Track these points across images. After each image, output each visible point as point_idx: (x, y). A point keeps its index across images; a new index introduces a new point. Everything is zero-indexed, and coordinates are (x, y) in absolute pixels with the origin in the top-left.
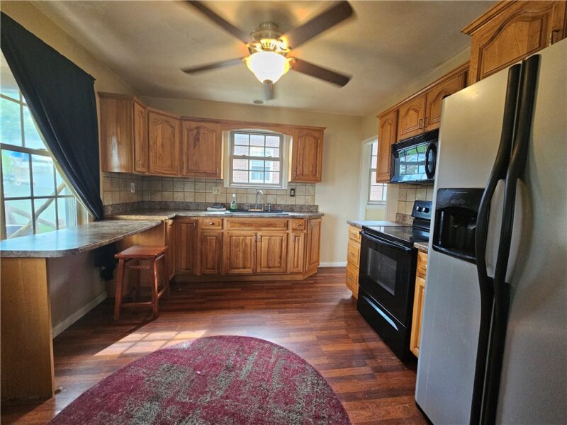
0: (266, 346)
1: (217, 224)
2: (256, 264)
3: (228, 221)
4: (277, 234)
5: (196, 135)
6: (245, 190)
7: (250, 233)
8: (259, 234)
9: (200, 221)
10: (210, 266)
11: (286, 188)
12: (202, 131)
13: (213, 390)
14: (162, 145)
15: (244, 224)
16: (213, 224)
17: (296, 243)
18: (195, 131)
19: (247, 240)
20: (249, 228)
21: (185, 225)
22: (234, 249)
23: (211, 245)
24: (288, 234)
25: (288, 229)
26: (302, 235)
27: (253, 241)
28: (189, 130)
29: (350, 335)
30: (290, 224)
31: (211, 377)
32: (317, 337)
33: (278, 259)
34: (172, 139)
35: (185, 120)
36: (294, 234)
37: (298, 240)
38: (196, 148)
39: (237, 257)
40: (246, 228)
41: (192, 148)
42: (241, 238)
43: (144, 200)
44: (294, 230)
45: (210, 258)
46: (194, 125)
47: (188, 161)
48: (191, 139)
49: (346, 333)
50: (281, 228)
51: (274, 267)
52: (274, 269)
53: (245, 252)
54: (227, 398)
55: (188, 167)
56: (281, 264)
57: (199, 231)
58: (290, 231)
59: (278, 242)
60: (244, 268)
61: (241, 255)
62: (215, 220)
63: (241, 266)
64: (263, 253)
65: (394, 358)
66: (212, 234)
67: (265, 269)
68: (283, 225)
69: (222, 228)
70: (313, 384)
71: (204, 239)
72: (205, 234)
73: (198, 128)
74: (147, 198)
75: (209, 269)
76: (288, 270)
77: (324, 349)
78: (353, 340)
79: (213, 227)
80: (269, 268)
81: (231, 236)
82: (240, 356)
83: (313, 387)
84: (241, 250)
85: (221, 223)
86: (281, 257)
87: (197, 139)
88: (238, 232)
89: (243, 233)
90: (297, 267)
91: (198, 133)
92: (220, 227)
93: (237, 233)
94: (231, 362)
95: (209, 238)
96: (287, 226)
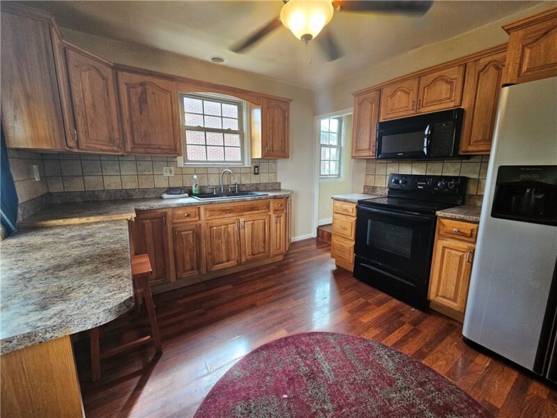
0: (318, 337)
1: (193, 214)
2: (240, 254)
3: (206, 210)
4: (259, 218)
5: (142, 93)
6: (204, 170)
7: (232, 220)
8: (242, 220)
9: (170, 213)
10: (188, 267)
11: (250, 166)
12: (150, 90)
13: (318, 407)
14: (94, 105)
15: (225, 211)
16: (188, 216)
17: (278, 225)
18: (140, 89)
19: (229, 230)
20: (231, 215)
21: (148, 221)
22: (216, 241)
23: (187, 241)
24: (270, 215)
25: (269, 211)
26: (283, 215)
27: (236, 228)
28: (130, 86)
29: (370, 301)
30: (271, 205)
31: (303, 394)
32: (349, 312)
33: (262, 244)
34: (106, 97)
35: (122, 70)
36: (276, 215)
37: (280, 220)
38: (144, 113)
39: (219, 249)
40: (226, 216)
41: (137, 113)
42: (222, 227)
43: (51, 191)
44: (275, 211)
45: (187, 258)
46: (136, 78)
47: (132, 132)
48: (135, 100)
49: (365, 300)
50: (264, 211)
51: (259, 253)
52: (259, 255)
53: (228, 243)
54: (341, 408)
55: (133, 141)
56: (265, 248)
57: (169, 226)
58: (271, 213)
59: (262, 225)
60: (228, 261)
61: (224, 247)
62: (190, 210)
63: (224, 259)
64: (247, 241)
65: (413, 309)
66: (187, 228)
67: (249, 257)
68: (265, 207)
69: (200, 219)
70: (389, 356)
71: (177, 236)
72: (179, 229)
73: (142, 84)
74: (57, 187)
75: (188, 271)
76: (271, 254)
77: (365, 321)
78: (375, 304)
79: (188, 219)
80: (254, 255)
81: (211, 227)
82: (306, 359)
83: (393, 360)
84: (224, 241)
85: (197, 212)
86: (264, 242)
87: (143, 100)
88: (218, 220)
89: (225, 221)
90: (280, 248)
91: (144, 92)
92: (197, 218)
93: (217, 222)
94: (304, 369)
95: (183, 233)
96: (268, 207)
